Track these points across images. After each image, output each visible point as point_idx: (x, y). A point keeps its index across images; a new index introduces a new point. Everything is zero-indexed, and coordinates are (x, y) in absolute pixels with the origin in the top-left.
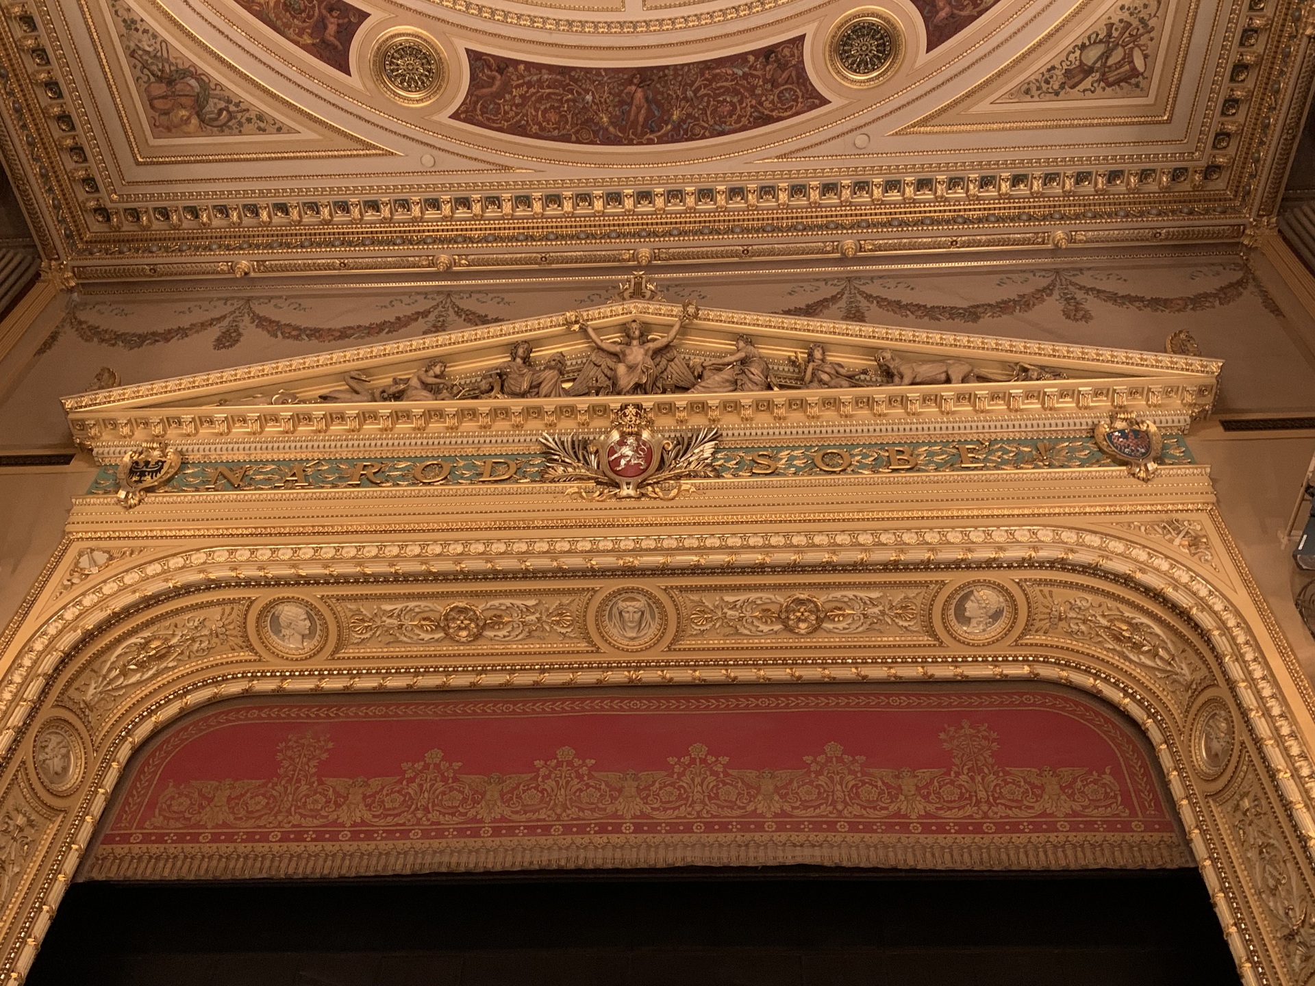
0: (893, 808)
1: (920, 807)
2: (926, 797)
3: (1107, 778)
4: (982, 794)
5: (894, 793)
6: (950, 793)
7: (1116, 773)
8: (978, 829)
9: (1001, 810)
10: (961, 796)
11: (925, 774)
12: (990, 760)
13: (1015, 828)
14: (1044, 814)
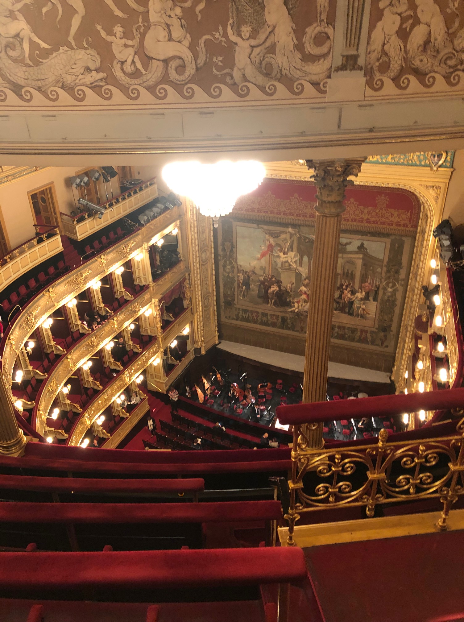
0: (361, 217)
1: (367, 217)
2: (368, 215)
3: (409, 214)
4: (380, 215)
5: (362, 212)
6: (374, 214)
7: (411, 213)
8: (377, 223)
9: (383, 219)
10: (376, 215)
11: (370, 208)
12: (385, 206)
13: (384, 224)
14: (392, 221)
